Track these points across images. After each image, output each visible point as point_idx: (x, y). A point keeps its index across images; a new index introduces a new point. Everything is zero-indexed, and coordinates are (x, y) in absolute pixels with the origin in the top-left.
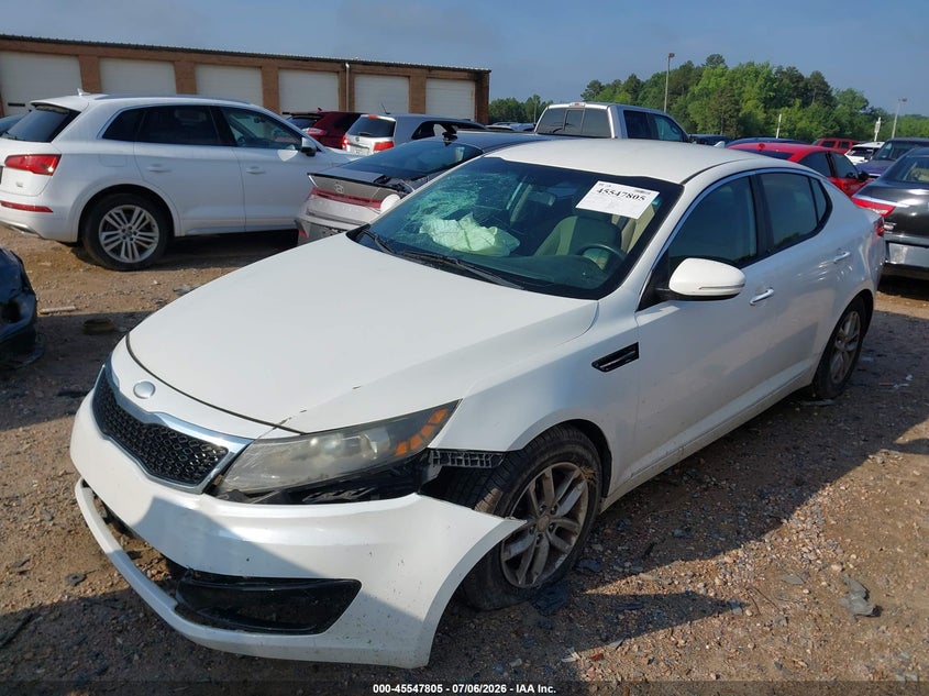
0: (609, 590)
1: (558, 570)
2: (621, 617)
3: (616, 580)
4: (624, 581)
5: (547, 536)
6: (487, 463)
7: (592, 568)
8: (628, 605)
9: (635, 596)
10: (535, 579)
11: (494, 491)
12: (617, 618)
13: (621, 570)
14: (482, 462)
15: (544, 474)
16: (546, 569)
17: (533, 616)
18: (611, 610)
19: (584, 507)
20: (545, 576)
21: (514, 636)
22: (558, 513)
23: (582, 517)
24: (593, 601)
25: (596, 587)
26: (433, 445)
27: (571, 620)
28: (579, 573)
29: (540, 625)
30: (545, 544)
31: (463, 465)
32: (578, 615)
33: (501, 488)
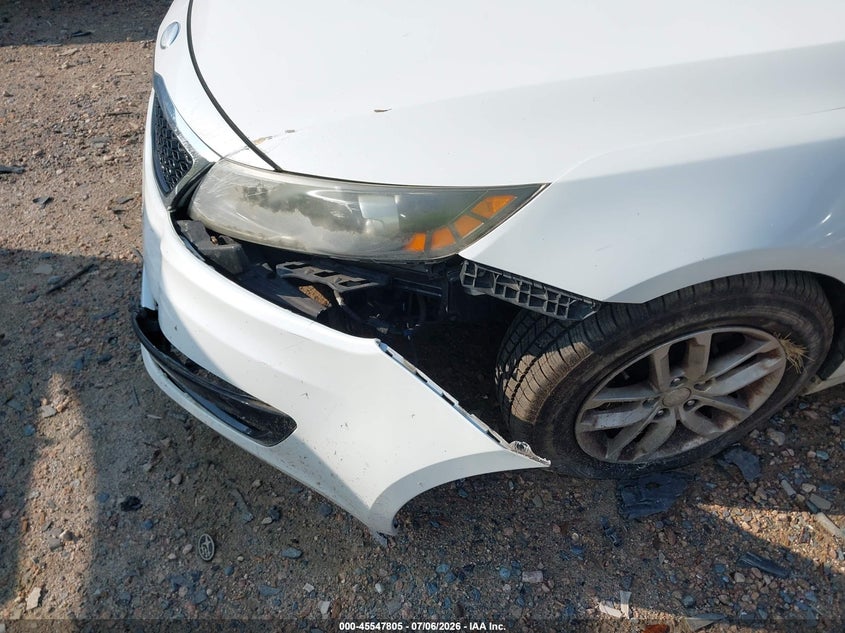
0: (749, 520)
1: (686, 452)
2: (739, 578)
3: (771, 507)
4: (783, 516)
5: (677, 413)
6: (561, 310)
7: (744, 469)
8: (765, 562)
9: (786, 551)
10: (640, 455)
11: (580, 345)
12: (732, 575)
13: (791, 492)
14: (551, 306)
15: (693, 339)
16: (664, 446)
17: (604, 509)
18: (731, 557)
19: (768, 390)
20: (659, 455)
21: (556, 529)
22: (709, 390)
23: (757, 401)
24: (711, 525)
25: (731, 504)
26: (469, 253)
27: (657, 544)
28: (719, 468)
29: (605, 529)
30: (669, 422)
31: (516, 301)
32: (671, 541)
33: (592, 345)
